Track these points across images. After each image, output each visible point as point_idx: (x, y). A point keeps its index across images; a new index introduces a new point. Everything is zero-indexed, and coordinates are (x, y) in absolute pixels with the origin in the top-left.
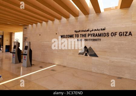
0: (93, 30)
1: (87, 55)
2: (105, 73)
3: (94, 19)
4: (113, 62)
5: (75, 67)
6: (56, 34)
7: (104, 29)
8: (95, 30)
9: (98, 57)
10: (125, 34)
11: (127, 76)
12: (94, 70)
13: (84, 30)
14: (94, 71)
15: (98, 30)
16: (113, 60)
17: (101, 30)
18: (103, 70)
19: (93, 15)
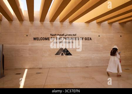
0: (67, 35)
1: (63, 55)
2: (77, 66)
3: (68, 27)
4: (82, 57)
5: (52, 67)
6: (27, 36)
7: (75, 35)
8: (69, 35)
9: (72, 55)
10: (88, 39)
11: (90, 65)
12: (69, 65)
13: (60, 34)
14: (69, 67)
15: (71, 35)
16: (82, 56)
17: (74, 35)
18: (75, 64)
19: (67, 23)
